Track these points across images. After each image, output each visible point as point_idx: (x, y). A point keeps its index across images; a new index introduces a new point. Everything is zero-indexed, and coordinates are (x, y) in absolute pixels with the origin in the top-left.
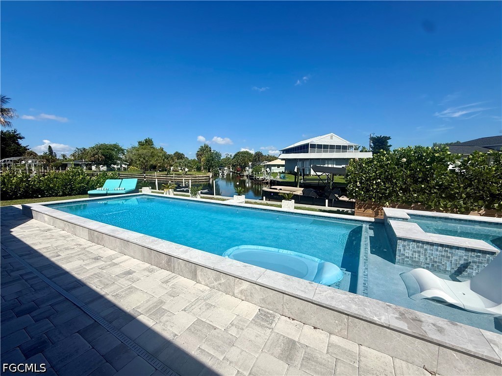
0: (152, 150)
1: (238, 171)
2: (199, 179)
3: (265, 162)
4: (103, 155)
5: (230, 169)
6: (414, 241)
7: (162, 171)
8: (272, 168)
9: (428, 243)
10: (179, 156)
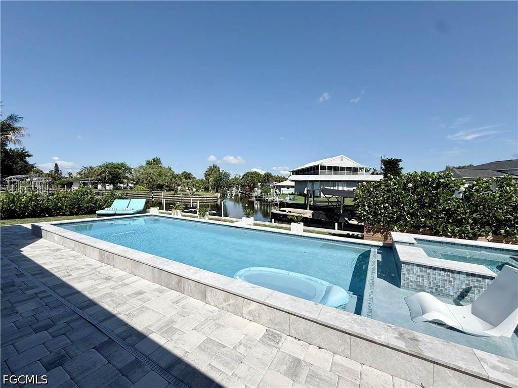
0: (159, 170)
1: (247, 192)
2: (207, 200)
3: (274, 183)
4: (110, 173)
5: (238, 189)
6: (417, 265)
7: (169, 190)
8: (282, 189)
9: (430, 267)
10: (187, 176)
